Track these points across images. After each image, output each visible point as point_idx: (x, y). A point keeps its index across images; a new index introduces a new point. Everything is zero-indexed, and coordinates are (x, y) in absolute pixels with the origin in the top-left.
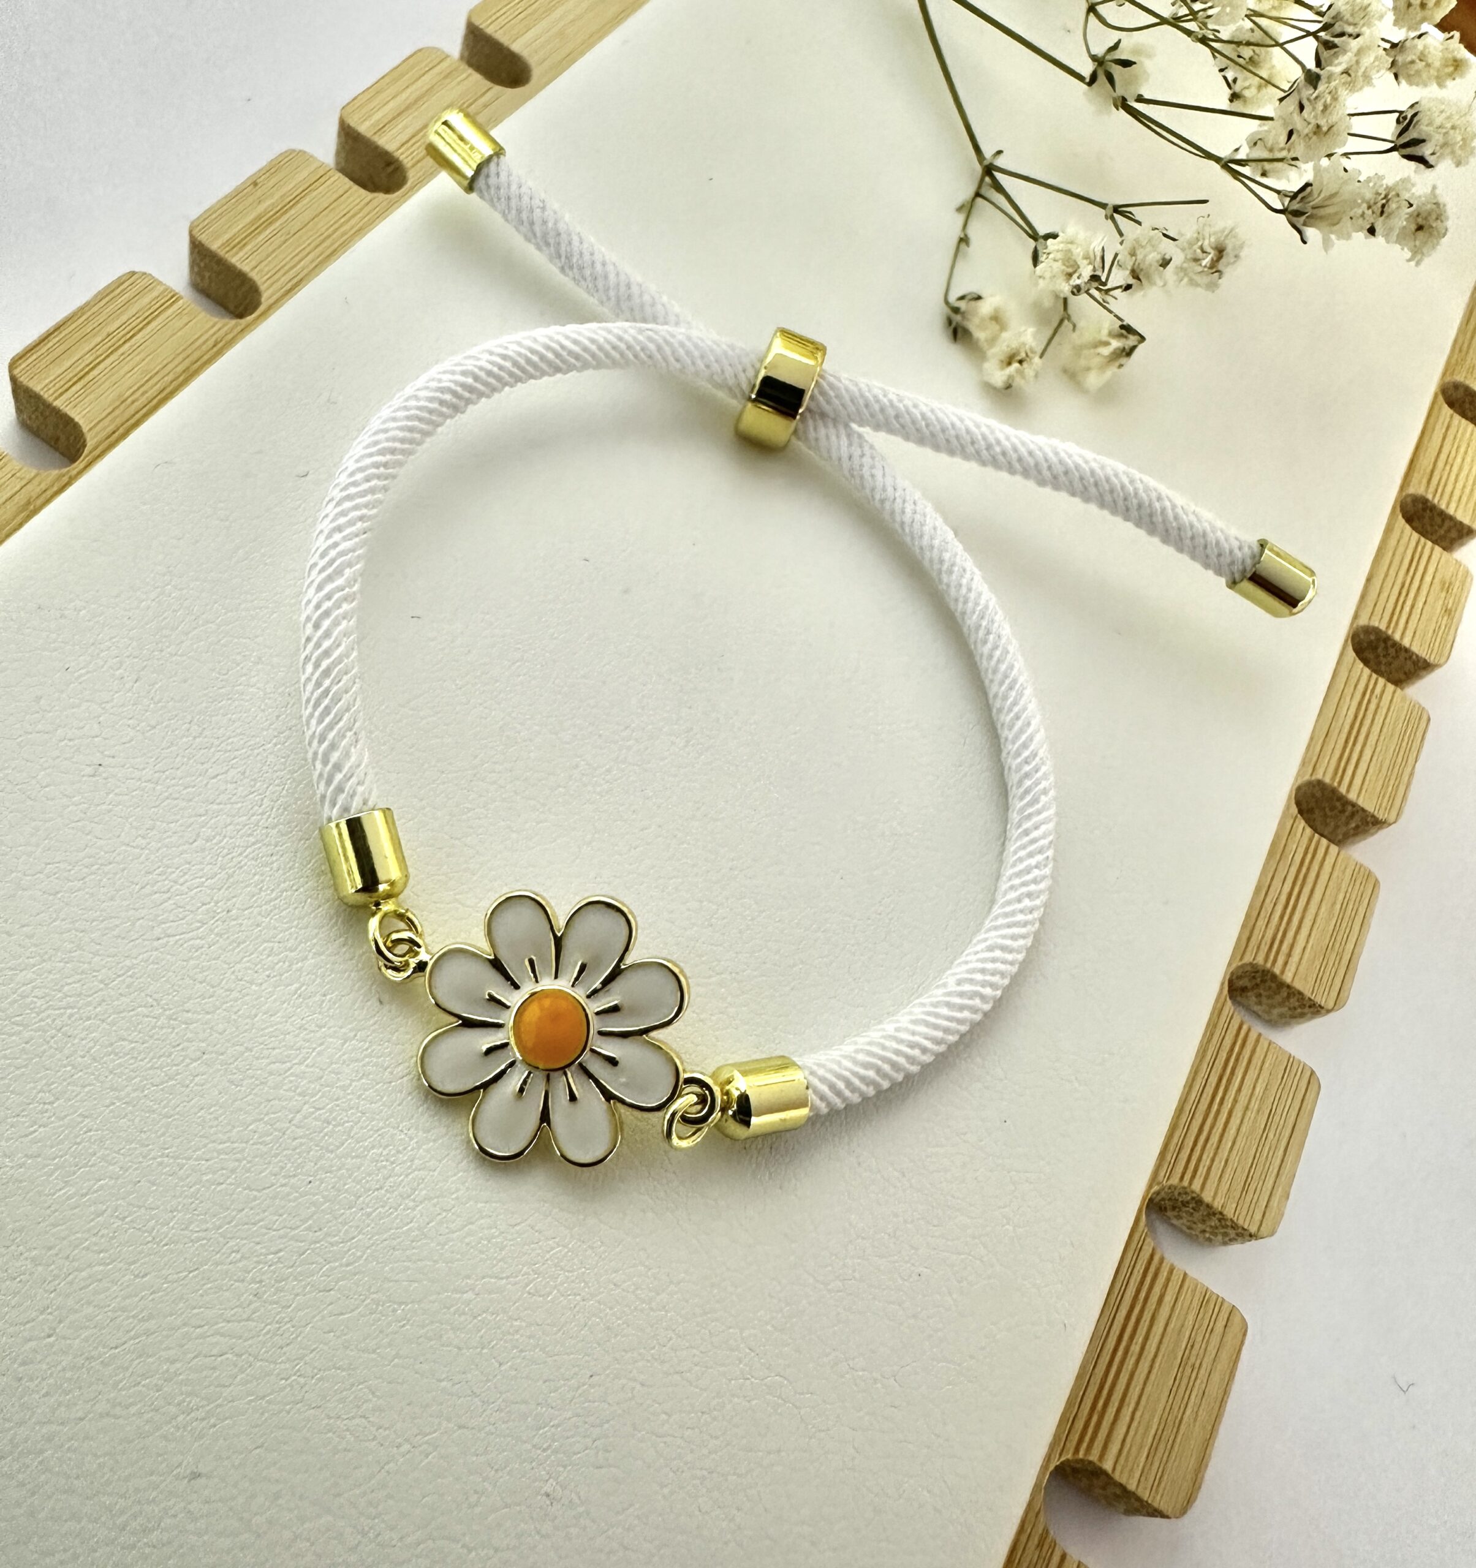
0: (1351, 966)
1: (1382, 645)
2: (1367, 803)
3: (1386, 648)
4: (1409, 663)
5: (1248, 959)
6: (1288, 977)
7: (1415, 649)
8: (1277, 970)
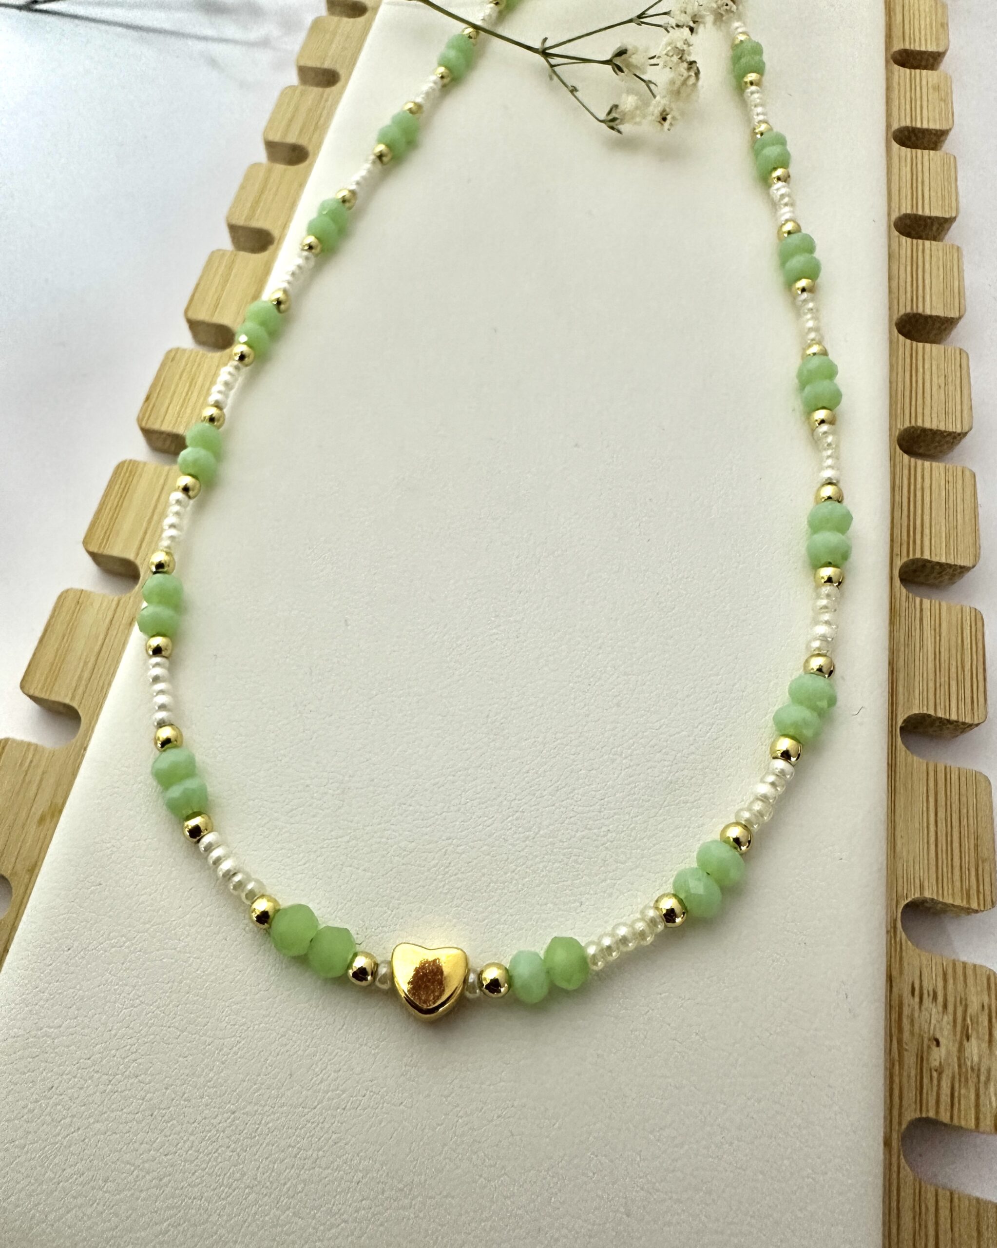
0: (962, 294)
1: (913, 136)
2: (936, 213)
3: (916, 135)
4: (932, 136)
5: (902, 312)
6: (928, 312)
7: (932, 126)
8: (920, 311)
